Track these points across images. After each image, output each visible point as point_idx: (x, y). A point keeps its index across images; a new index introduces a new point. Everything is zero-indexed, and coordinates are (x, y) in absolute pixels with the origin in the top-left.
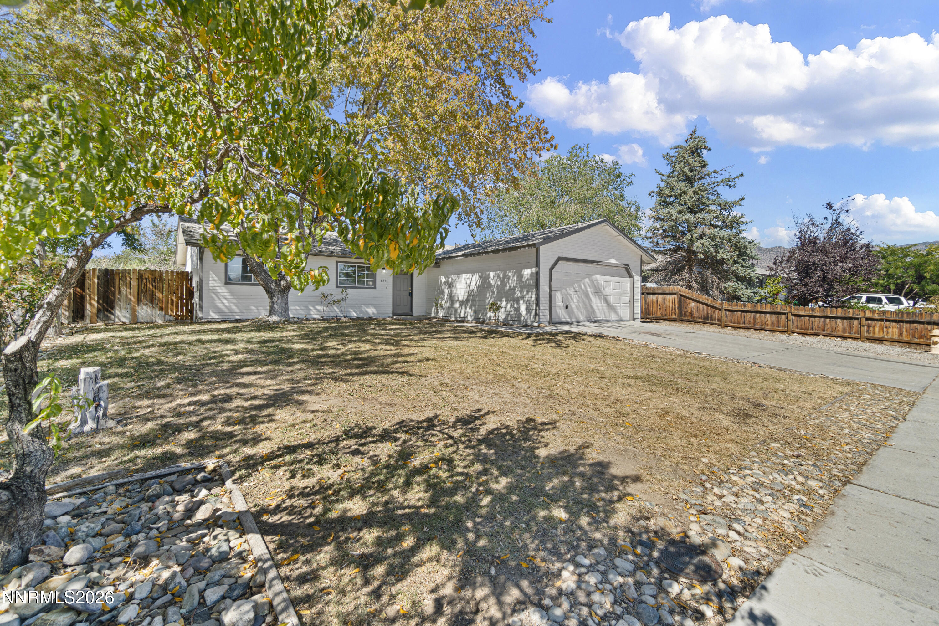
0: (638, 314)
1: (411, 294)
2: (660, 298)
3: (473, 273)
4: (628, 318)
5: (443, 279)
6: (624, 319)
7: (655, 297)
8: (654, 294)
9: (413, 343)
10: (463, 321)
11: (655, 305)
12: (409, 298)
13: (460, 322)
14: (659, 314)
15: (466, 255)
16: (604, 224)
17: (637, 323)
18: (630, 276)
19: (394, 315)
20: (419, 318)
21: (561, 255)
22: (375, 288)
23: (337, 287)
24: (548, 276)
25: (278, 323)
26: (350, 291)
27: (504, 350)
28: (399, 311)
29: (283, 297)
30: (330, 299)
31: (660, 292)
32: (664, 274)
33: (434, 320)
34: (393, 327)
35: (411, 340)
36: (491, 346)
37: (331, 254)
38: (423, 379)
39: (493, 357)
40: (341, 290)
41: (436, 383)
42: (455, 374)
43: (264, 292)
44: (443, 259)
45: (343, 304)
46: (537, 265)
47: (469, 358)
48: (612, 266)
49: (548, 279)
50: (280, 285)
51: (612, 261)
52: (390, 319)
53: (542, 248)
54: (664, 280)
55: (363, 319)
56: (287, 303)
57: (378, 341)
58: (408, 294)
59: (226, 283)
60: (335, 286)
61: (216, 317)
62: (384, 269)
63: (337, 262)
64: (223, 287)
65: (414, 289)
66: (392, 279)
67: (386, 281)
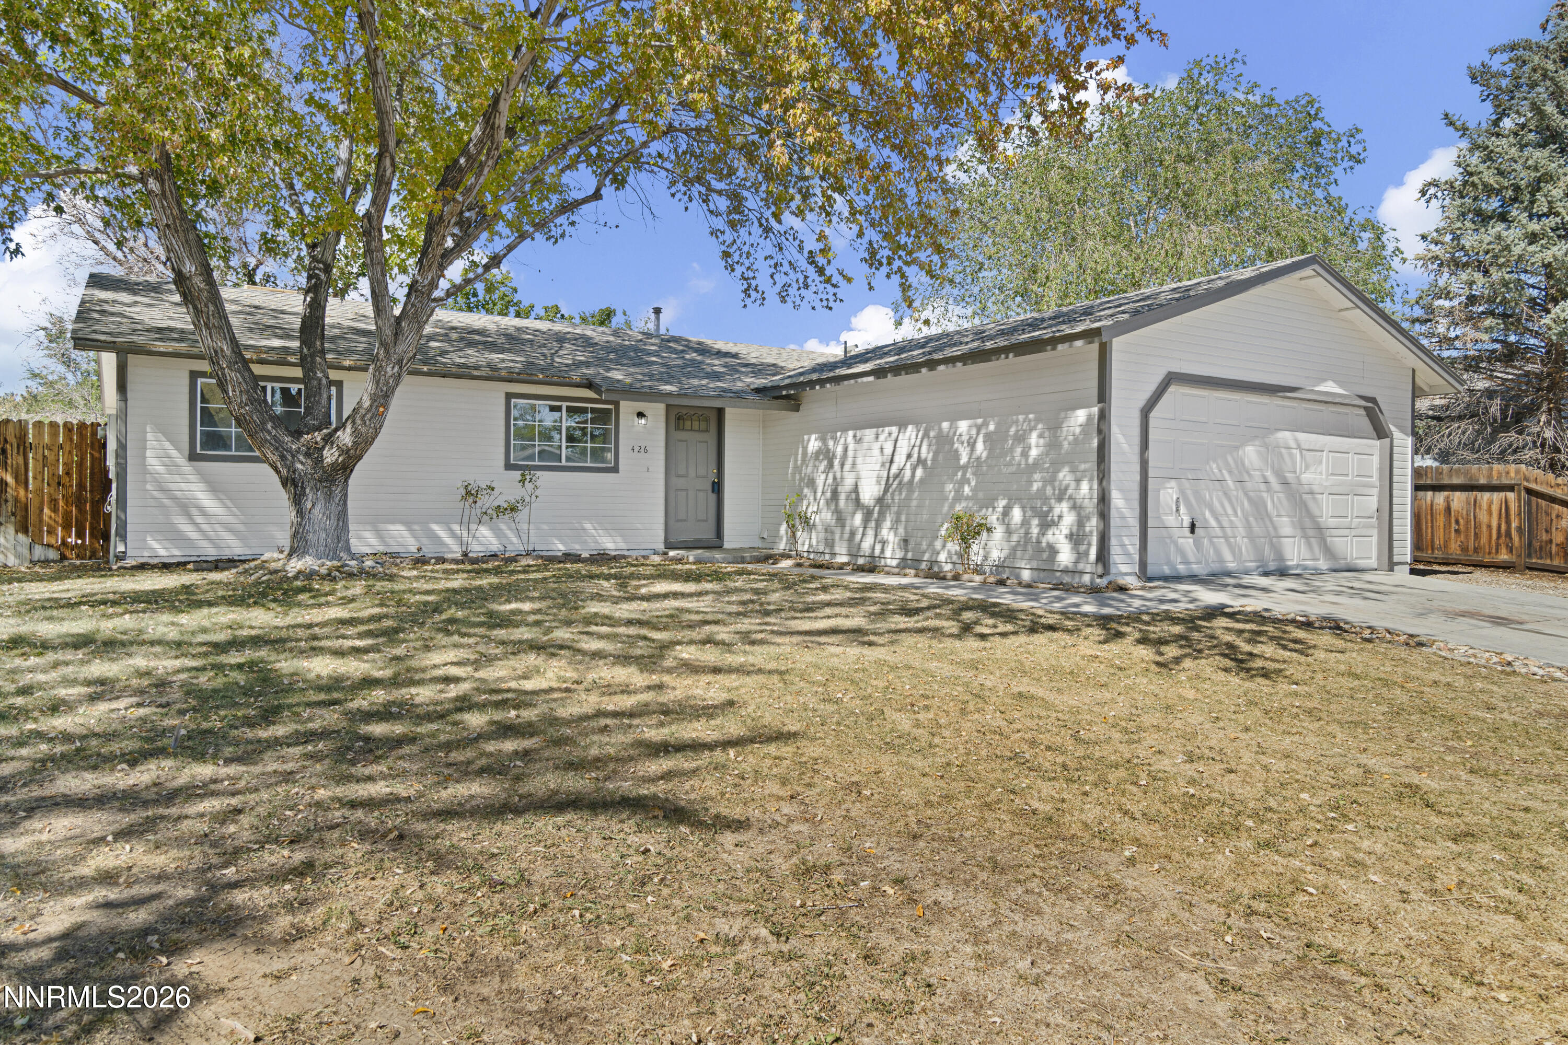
0: (1404, 550)
1: (717, 488)
2: (1458, 500)
3: (902, 426)
4: (1373, 562)
5: (814, 444)
6: (1362, 563)
7: (1440, 498)
8: (1437, 488)
9: (710, 656)
10: (871, 569)
11: (1441, 521)
12: (713, 497)
13: (861, 569)
14: (1454, 548)
15: (879, 373)
16: (1308, 272)
17: (1402, 575)
18: (1381, 432)
19: (669, 546)
20: (738, 557)
21: (1176, 368)
22: (615, 469)
23: (509, 466)
24: (1136, 431)
25: (310, 575)
26: (544, 477)
27: (1023, 686)
28: (684, 537)
29: (329, 496)
30: (487, 502)
31: (1456, 481)
32: (1468, 428)
33: (786, 564)
34: (661, 587)
35: (709, 641)
36: (974, 665)
37: (494, 375)
38: (728, 838)
39: (992, 719)
40: (517, 474)
41: (782, 865)
42: (857, 810)
43: (276, 479)
44: (811, 384)
45: (523, 514)
46: (1103, 396)
47: (904, 721)
48: (1327, 401)
49: (1136, 440)
50: (319, 461)
51: (1330, 387)
52: (657, 559)
53: (1118, 344)
54: (1470, 446)
55: (577, 559)
56: (343, 516)
57: (594, 645)
58: (710, 488)
59: (193, 457)
60: (502, 463)
61: (163, 552)
62: (640, 415)
63: (509, 396)
64: (187, 467)
65: (726, 472)
66: (663, 444)
67: (646, 451)
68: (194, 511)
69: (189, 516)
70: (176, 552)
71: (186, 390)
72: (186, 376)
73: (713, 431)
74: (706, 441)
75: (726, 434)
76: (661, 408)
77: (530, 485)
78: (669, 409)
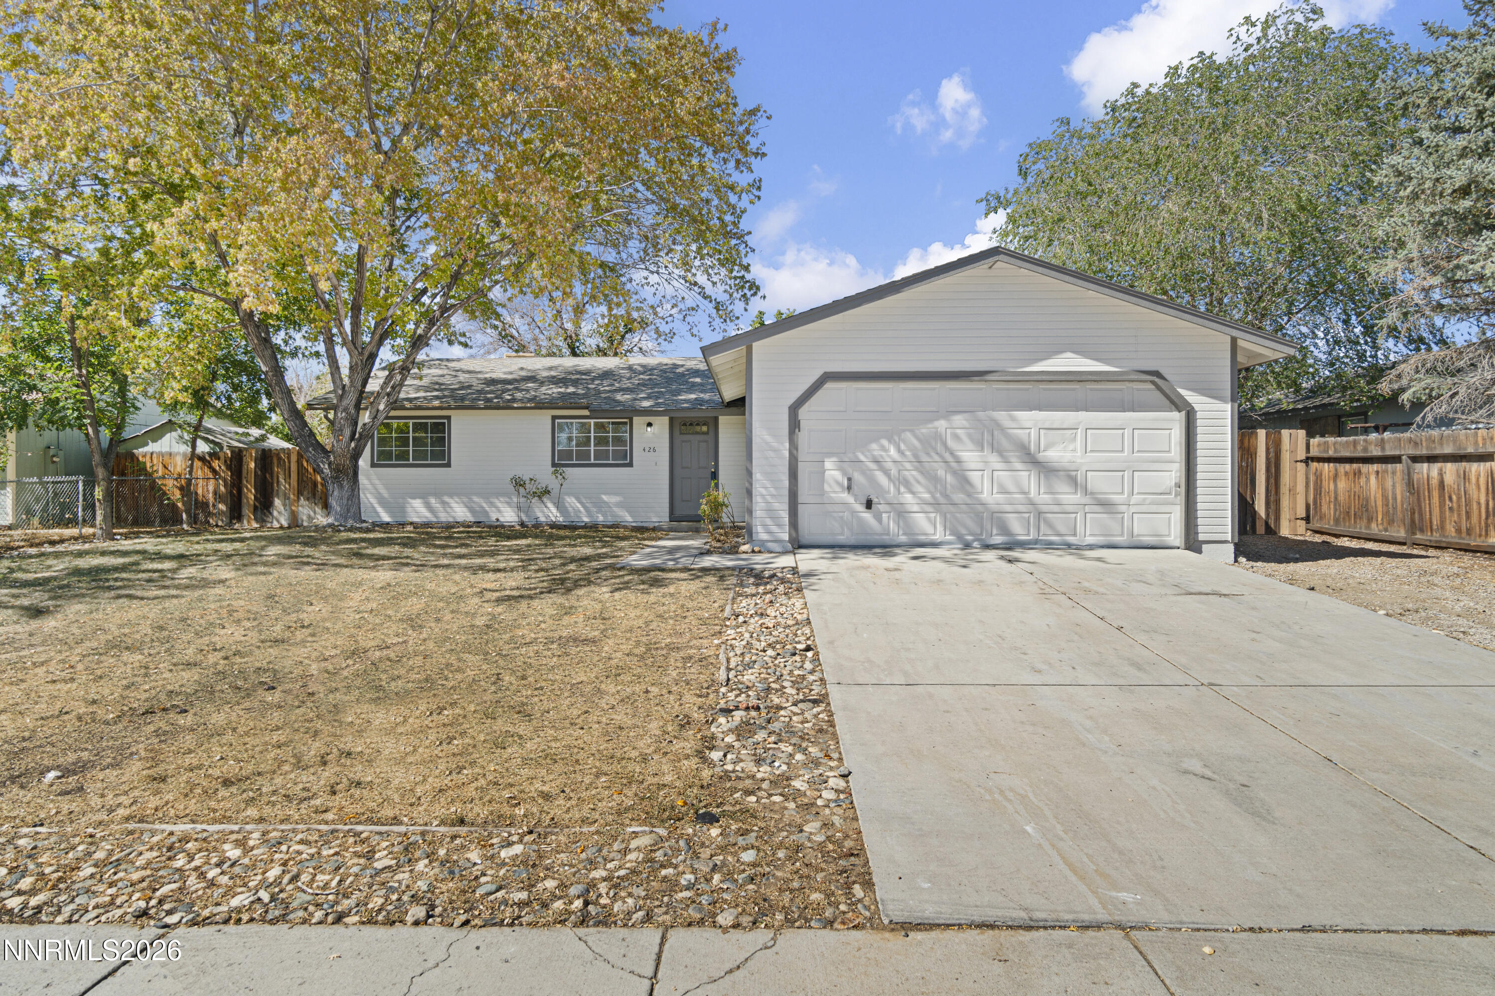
1: (715, 476)
2: (1450, 472)
6: (1150, 540)
19: (675, 519)
22: (630, 464)
28: (687, 512)
31: (1447, 450)
37: (542, 405)
58: (709, 476)
59: (373, 465)
60: (550, 463)
62: (650, 425)
63: (554, 418)
64: (371, 472)
65: (721, 463)
66: (667, 445)
67: (655, 451)
73: (712, 433)
74: (706, 441)
75: (720, 435)
76: (666, 420)
77: (560, 477)
78: (671, 420)
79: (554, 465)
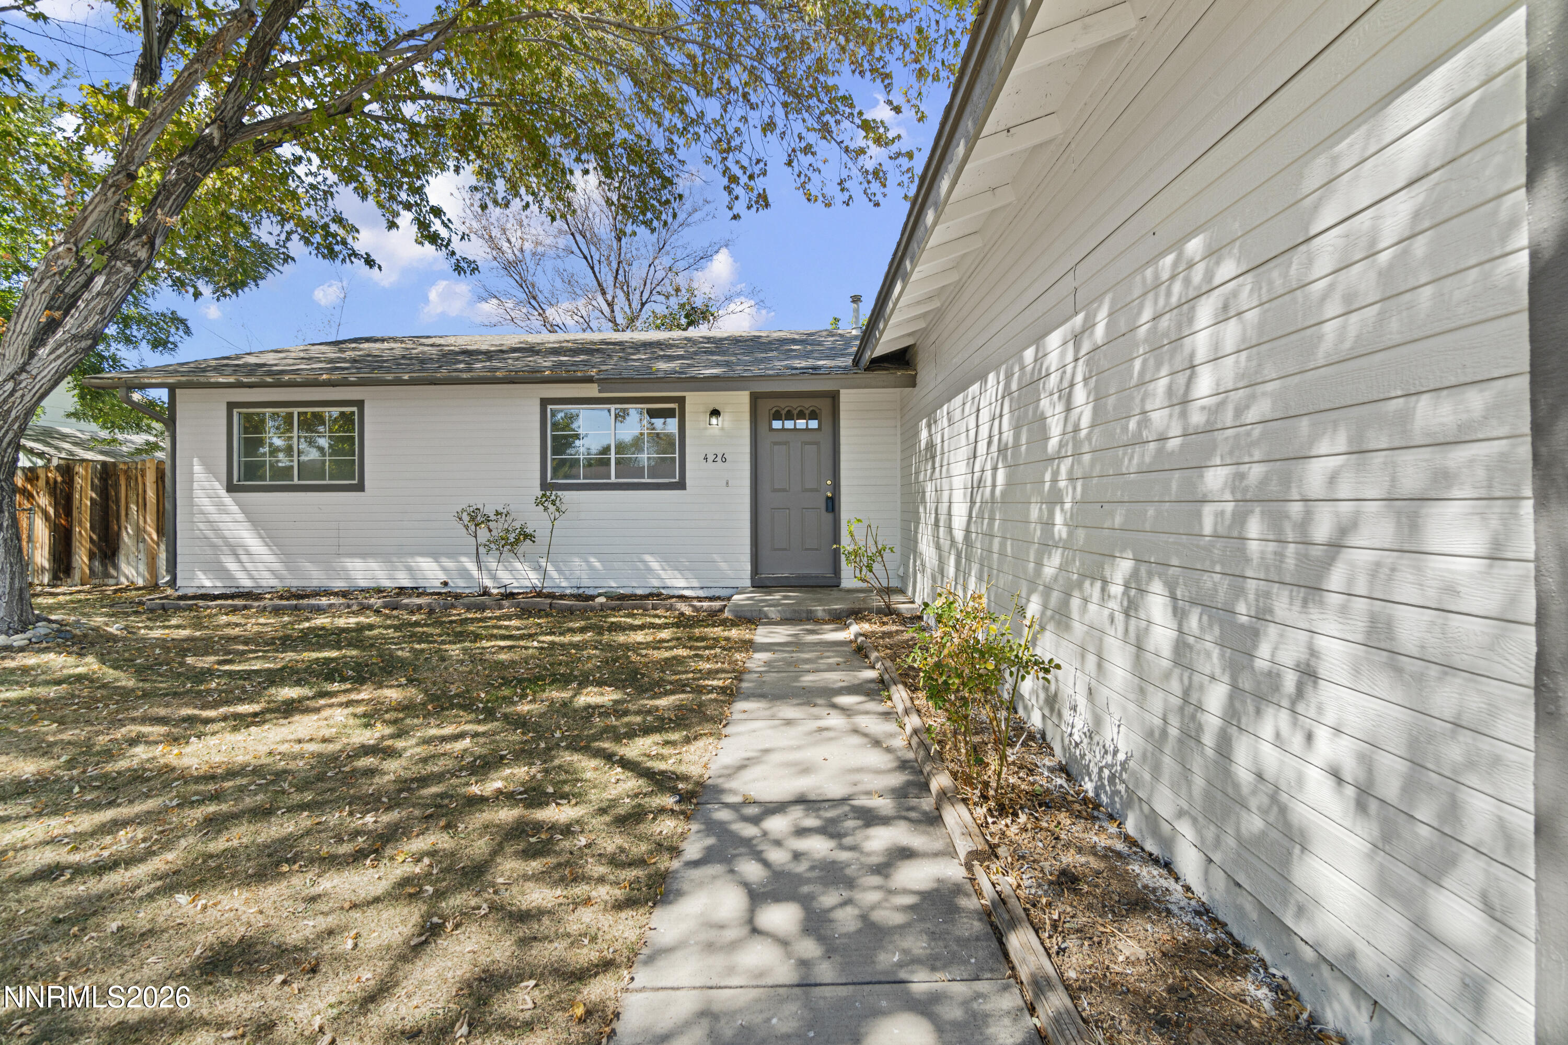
1: (832, 504)
12: (827, 516)
19: (759, 583)
28: (785, 571)
58: (823, 505)
59: (231, 488)
60: (537, 483)
61: (208, 583)
62: (715, 413)
63: (544, 402)
64: (228, 499)
65: (843, 482)
66: (747, 449)
67: (724, 460)
68: (240, 551)
69: (236, 555)
70: (219, 584)
71: (224, 421)
72: (224, 407)
73: (827, 428)
74: (817, 443)
75: (843, 432)
76: (744, 398)
77: (552, 508)
78: (755, 398)
79: (544, 486)
